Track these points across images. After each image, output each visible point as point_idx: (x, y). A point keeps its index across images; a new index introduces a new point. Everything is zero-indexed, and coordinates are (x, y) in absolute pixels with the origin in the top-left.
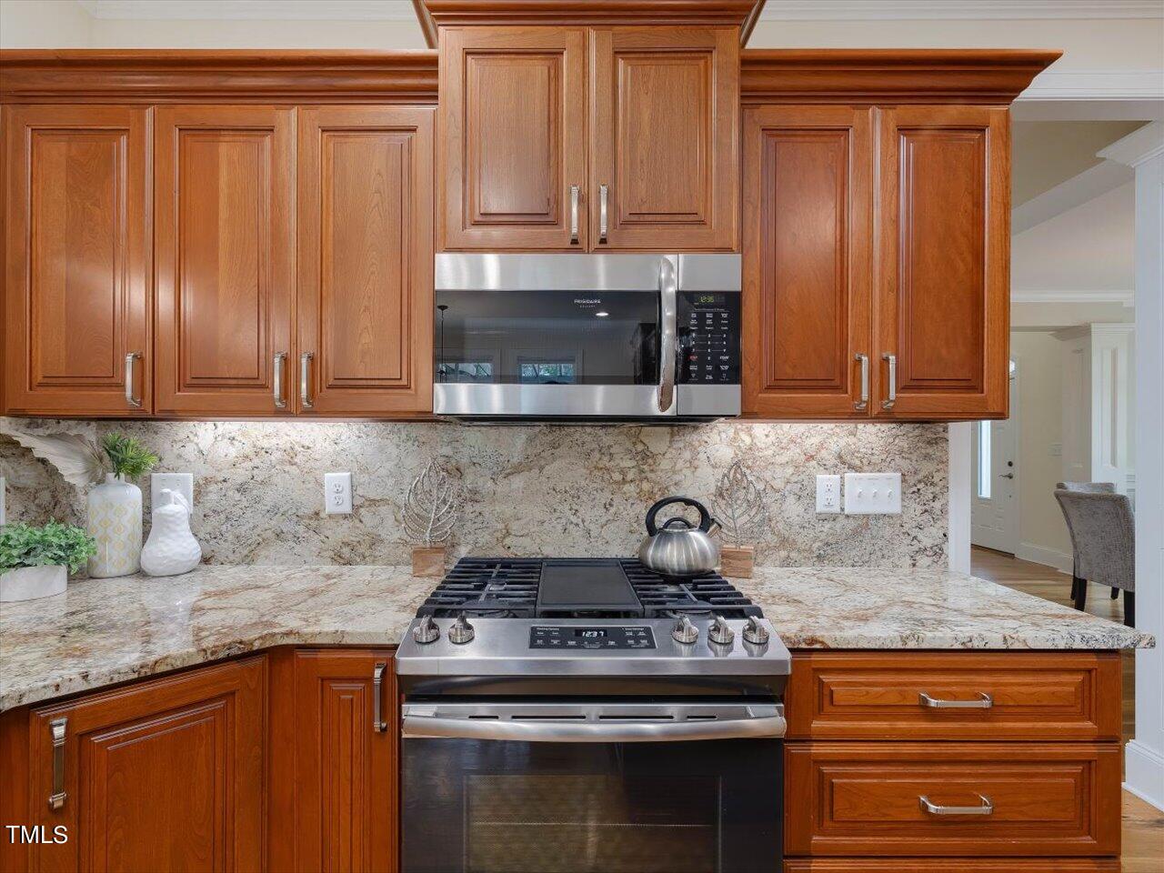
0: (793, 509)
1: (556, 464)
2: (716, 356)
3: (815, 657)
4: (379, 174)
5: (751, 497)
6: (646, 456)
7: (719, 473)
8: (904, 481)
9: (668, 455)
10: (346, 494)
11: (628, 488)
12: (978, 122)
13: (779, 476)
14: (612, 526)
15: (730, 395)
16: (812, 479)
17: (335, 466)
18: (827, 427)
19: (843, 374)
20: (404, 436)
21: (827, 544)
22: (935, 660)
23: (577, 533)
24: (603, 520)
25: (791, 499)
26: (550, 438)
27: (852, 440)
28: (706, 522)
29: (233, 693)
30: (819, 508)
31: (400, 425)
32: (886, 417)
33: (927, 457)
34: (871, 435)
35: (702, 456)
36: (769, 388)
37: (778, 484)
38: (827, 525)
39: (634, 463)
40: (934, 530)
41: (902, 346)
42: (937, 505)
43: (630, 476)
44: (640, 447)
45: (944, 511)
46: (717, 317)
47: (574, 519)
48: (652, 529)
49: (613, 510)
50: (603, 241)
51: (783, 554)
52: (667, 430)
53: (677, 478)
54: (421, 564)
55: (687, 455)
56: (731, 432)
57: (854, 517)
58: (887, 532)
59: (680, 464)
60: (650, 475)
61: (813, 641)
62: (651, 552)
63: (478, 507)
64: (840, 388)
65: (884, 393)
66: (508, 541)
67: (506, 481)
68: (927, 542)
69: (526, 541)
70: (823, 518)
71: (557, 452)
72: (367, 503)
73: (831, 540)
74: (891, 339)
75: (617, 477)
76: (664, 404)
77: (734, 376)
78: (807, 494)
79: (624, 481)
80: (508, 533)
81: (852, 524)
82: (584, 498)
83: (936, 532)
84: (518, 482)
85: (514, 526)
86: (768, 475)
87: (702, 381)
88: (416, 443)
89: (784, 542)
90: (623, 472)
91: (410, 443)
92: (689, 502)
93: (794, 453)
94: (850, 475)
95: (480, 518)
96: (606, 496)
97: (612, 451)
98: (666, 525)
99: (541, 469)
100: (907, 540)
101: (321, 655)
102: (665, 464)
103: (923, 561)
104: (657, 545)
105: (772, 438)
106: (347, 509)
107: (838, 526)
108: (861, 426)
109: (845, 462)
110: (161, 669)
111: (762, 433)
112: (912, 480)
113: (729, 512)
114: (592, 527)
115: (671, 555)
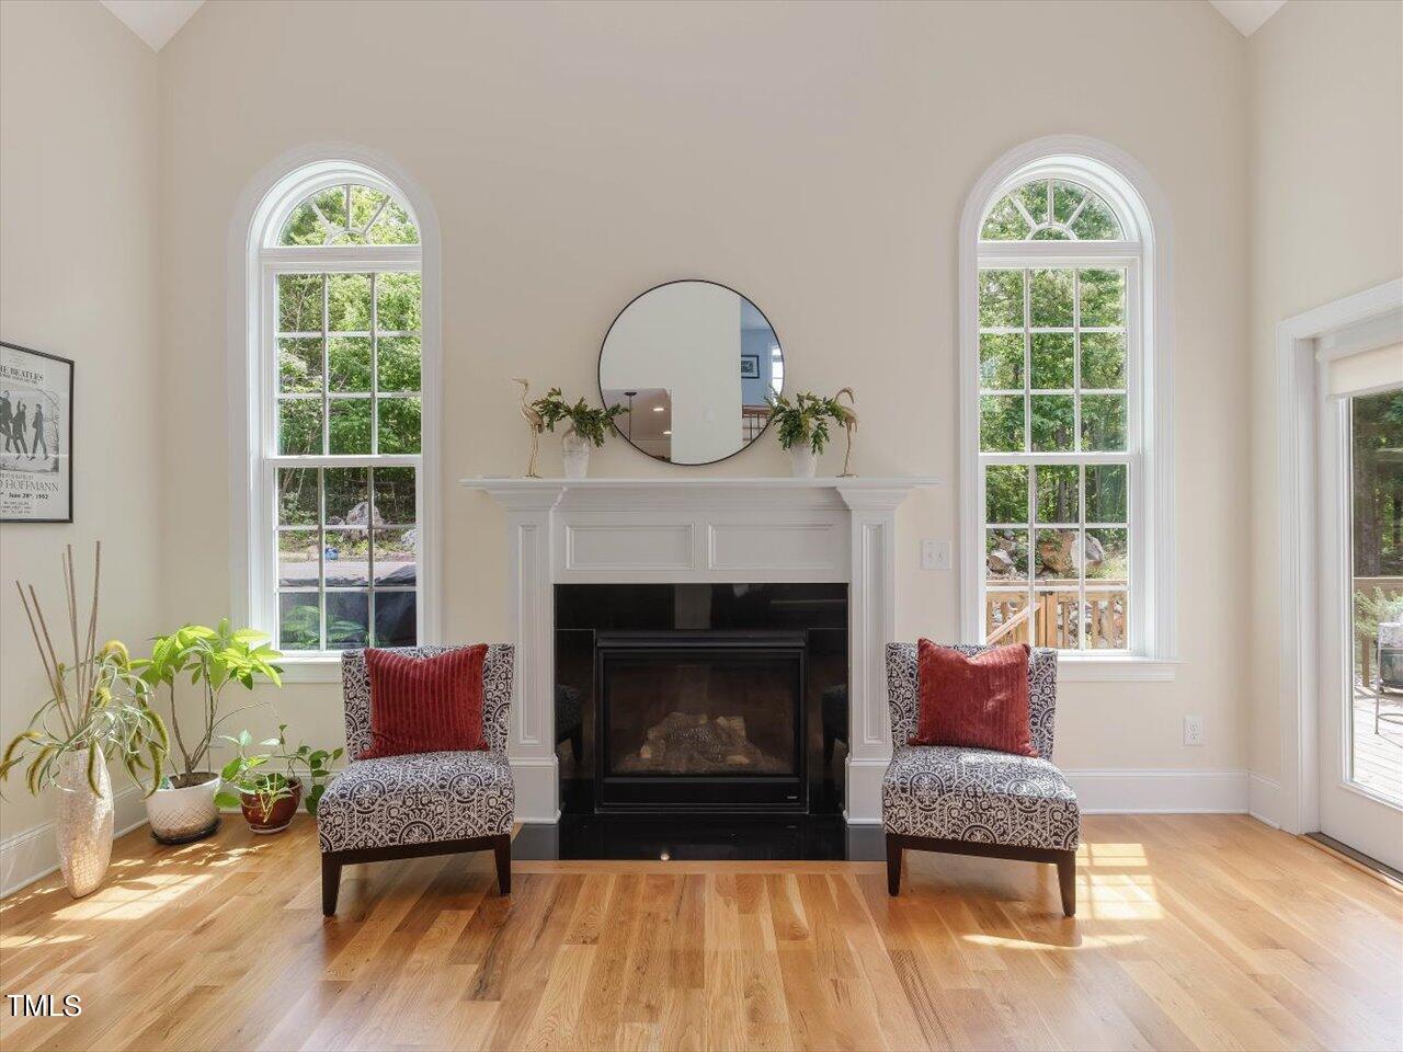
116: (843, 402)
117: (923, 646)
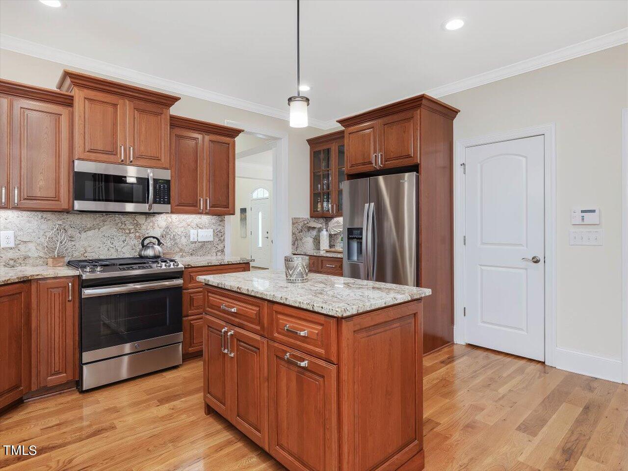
0: (184, 241)
1: (105, 227)
2: (164, 197)
3: (189, 269)
4: (47, 128)
5: (172, 237)
6: (137, 224)
7: (162, 230)
8: (214, 232)
9: (145, 224)
10: (12, 239)
11: (132, 235)
12: (228, 142)
13: (179, 231)
14: (126, 248)
15: (168, 207)
16: (189, 231)
17: (6, 228)
18: (194, 216)
19: (197, 202)
20: (40, 217)
21: (194, 250)
22: (214, 268)
23: (113, 251)
24: (122, 246)
25: (183, 238)
26: (102, 218)
27: (200, 220)
28: (159, 243)
29: (21, 293)
30: (191, 240)
31: (38, 213)
32: (207, 214)
33: (220, 225)
34: (205, 219)
35: (156, 225)
36: (178, 205)
37: (179, 233)
38: (193, 245)
39: (133, 227)
40: (221, 245)
41: (211, 196)
42: (222, 238)
43: (132, 231)
44: (135, 222)
45: (224, 240)
46: (164, 186)
47: (112, 246)
48: (143, 246)
49: (126, 242)
50: (131, 162)
51: (181, 254)
52: (144, 216)
53: (148, 231)
54: (55, 262)
55: (151, 224)
56: (165, 217)
57: (201, 242)
58: (210, 246)
59: (149, 227)
60: (140, 231)
61: (189, 265)
62: (143, 252)
63: (73, 243)
64: (196, 206)
65: (206, 209)
66: (86, 255)
67: (85, 234)
68: (220, 249)
69: (93, 254)
70: (192, 243)
71: (105, 223)
72: (22, 243)
73: (194, 249)
74: (208, 194)
75: (127, 231)
76: (150, 209)
77: (169, 203)
78: (187, 236)
79: (130, 233)
80: (86, 252)
81: (200, 244)
82: (115, 238)
83: (222, 245)
84: (90, 233)
85: (89, 249)
86: (176, 230)
87: (160, 203)
88: (46, 220)
89: (181, 250)
90: (129, 230)
91: (43, 220)
92: (154, 237)
93: (184, 224)
94: (200, 230)
95: (74, 247)
96: (124, 238)
97: (126, 223)
98: (147, 244)
99: (99, 229)
100: (215, 248)
101: (48, 281)
102: (144, 227)
103: (219, 254)
104: (145, 250)
105: (177, 220)
106: (12, 245)
107: (196, 245)
108: (202, 216)
109: (198, 227)
110: (9, 282)
111: (175, 217)
112: (216, 232)
113: (165, 241)
114: (118, 248)
115: (150, 252)
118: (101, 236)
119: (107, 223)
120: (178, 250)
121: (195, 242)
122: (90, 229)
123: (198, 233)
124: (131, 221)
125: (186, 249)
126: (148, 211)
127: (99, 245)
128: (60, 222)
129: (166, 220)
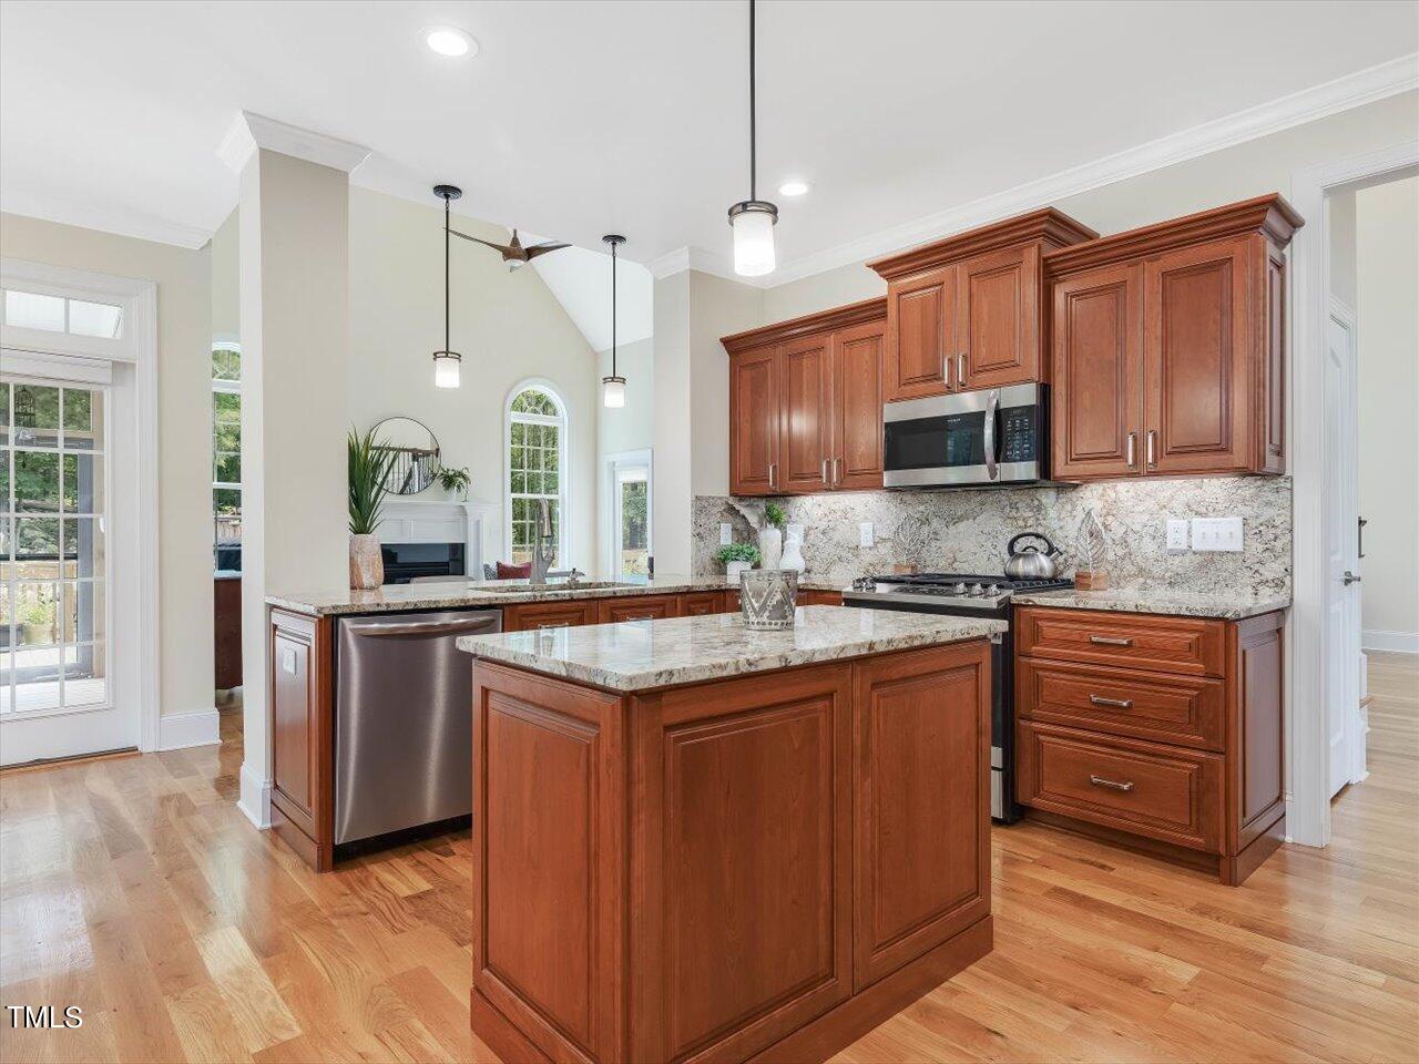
0: (1149, 547)
1: (983, 515)
3: (1030, 610)
6: (1040, 509)
8: (1246, 524)
9: (1054, 508)
10: (871, 535)
13: (1138, 521)
16: (1164, 522)
17: (866, 519)
20: (899, 501)
21: (1177, 574)
25: (1147, 539)
26: (981, 498)
27: (1198, 492)
28: (1051, 550)
30: (1170, 546)
31: (897, 494)
33: (1268, 504)
34: (1216, 487)
37: (1137, 527)
38: (1177, 560)
39: (1031, 514)
42: (1280, 544)
45: (1288, 549)
46: (1022, 422)
47: (995, 551)
48: (1011, 552)
50: (963, 385)
51: (1141, 580)
55: (1069, 507)
57: (1201, 553)
58: (1231, 566)
59: (1063, 514)
60: (1043, 522)
63: (938, 544)
65: (1147, 460)
66: (955, 566)
67: (954, 527)
68: (1269, 576)
69: (966, 564)
70: (1174, 553)
71: (984, 508)
72: (880, 541)
73: (1181, 571)
75: (1021, 523)
76: (993, 475)
78: (1159, 536)
79: (1025, 526)
80: (955, 560)
81: (1199, 559)
82: (1001, 537)
83: (1279, 566)
84: (962, 526)
85: (959, 556)
86: (1129, 521)
88: (906, 505)
89: (1141, 570)
90: (1025, 520)
91: (902, 505)
92: (1038, 536)
93: (1150, 504)
94: (1196, 520)
95: (940, 550)
97: (1018, 506)
98: (1022, 550)
99: (975, 519)
100: (1250, 573)
102: (1051, 514)
103: (1265, 591)
104: (1017, 562)
105: (1132, 493)
106: (871, 544)
107: (1187, 560)
109: (1192, 510)
112: (1253, 523)
116: (465, 472)
117: (498, 564)
118: (977, 531)
119: (987, 507)
120: (1133, 570)
121: (1184, 553)
122: (961, 519)
123: (1190, 528)
124: (1028, 501)
125: (1157, 571)
126: (990, 480)
127: (973, 550)
128: (922, 508)
129: (1103, 495)
